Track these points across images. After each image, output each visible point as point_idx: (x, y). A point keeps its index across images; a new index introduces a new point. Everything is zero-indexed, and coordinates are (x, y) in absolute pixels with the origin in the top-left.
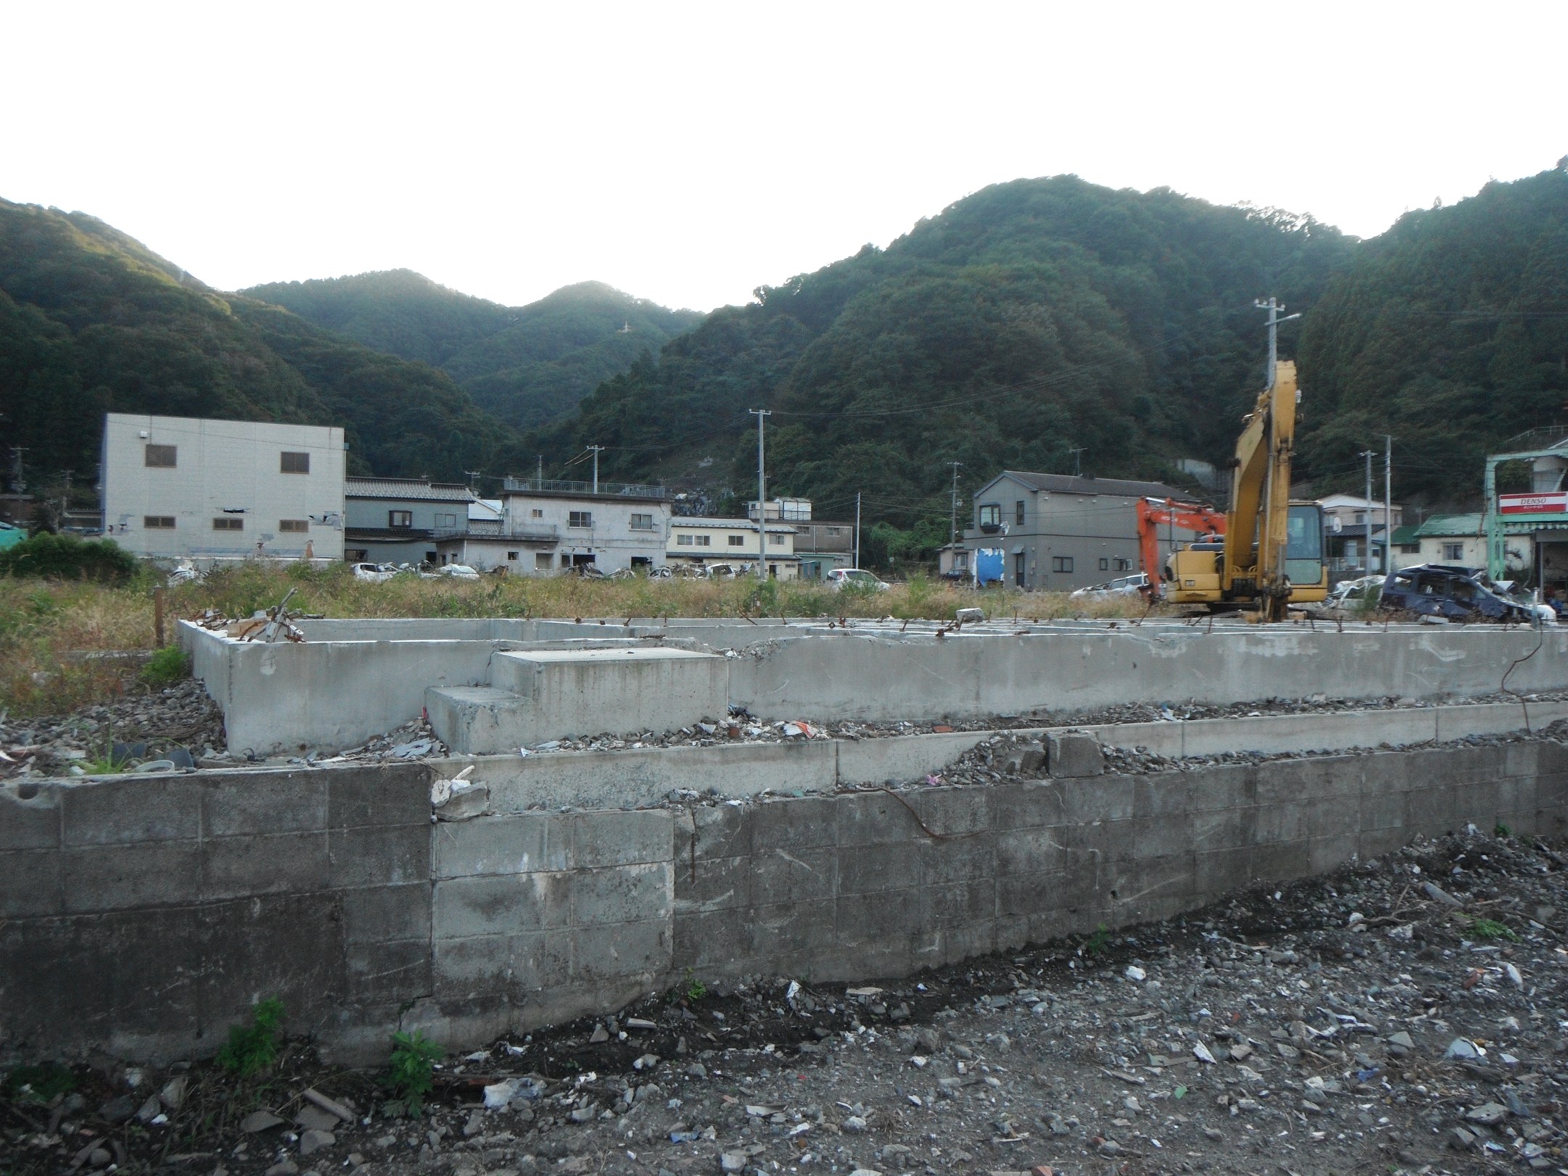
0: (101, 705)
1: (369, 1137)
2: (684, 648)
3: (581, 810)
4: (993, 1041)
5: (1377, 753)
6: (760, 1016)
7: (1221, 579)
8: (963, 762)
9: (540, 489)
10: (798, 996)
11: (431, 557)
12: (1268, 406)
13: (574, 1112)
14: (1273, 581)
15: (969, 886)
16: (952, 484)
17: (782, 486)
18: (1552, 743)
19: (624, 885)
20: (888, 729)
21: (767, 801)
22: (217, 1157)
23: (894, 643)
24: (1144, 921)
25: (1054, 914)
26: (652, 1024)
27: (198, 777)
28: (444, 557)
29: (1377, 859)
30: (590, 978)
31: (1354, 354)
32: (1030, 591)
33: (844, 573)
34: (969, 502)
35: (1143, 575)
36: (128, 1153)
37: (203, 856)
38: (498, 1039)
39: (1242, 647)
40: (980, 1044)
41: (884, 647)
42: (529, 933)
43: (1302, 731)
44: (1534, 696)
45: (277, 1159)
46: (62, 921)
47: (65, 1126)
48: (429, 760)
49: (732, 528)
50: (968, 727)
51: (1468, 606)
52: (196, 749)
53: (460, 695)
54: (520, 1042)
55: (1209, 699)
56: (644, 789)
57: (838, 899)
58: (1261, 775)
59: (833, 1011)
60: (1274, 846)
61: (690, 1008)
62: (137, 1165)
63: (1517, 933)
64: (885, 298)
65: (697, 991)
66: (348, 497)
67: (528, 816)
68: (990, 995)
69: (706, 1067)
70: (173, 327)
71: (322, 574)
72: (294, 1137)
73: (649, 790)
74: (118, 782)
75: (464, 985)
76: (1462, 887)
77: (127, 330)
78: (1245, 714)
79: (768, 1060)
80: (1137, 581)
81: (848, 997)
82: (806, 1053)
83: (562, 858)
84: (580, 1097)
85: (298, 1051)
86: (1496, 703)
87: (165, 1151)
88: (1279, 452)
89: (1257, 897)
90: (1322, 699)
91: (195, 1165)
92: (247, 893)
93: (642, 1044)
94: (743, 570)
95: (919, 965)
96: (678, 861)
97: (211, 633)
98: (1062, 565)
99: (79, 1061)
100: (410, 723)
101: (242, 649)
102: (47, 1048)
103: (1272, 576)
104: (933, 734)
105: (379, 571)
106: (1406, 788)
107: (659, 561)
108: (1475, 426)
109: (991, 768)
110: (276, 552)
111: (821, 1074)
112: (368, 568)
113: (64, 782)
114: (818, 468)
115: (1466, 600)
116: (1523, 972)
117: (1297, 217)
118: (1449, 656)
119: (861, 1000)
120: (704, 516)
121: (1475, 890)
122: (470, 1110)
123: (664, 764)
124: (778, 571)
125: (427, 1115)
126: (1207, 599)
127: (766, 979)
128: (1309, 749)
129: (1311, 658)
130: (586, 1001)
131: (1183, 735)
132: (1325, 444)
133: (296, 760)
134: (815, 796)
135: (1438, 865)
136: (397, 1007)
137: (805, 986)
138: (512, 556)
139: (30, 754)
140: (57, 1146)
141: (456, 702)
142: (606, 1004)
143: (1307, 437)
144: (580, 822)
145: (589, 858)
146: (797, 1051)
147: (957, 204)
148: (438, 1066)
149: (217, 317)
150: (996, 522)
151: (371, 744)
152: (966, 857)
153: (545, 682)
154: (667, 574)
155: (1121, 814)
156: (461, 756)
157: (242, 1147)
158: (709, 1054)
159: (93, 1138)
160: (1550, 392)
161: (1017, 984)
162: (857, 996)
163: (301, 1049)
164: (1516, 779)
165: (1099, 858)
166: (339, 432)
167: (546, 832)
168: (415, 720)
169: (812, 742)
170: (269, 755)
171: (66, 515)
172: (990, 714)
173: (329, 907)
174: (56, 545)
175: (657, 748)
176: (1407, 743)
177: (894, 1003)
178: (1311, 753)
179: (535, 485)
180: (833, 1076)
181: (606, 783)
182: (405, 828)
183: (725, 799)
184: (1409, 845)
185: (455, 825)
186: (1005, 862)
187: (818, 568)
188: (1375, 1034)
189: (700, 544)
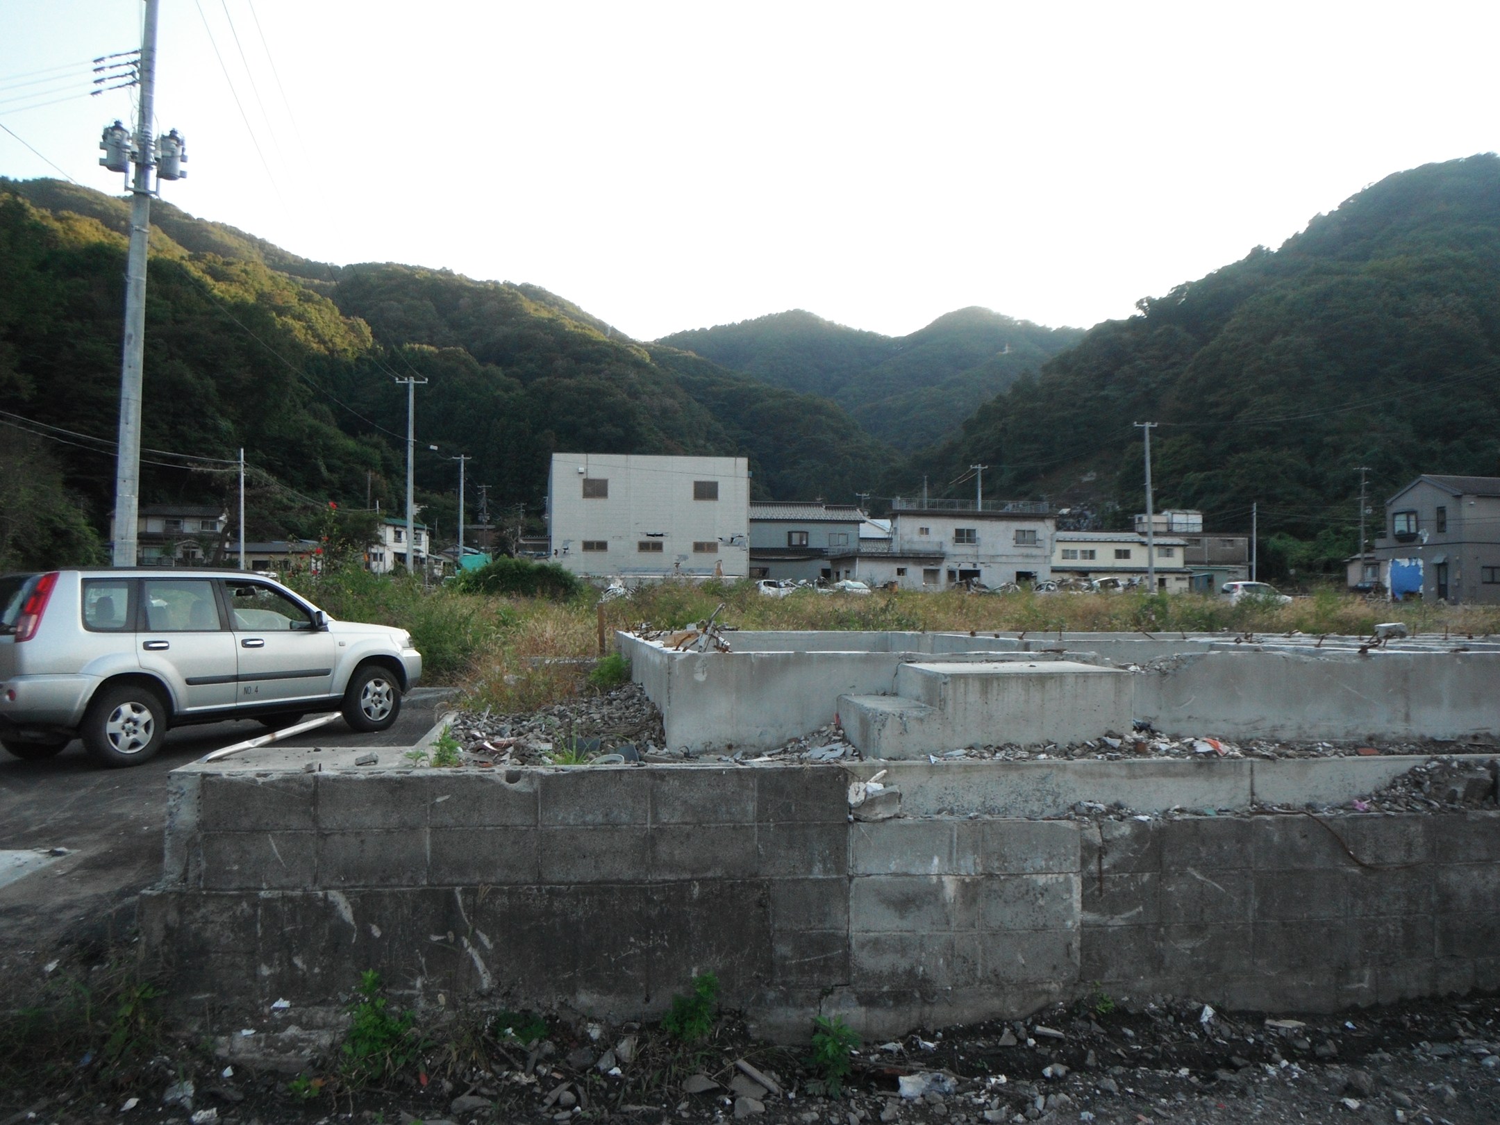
0: (561, 704)
1: (795, 1111)
2: (1085, 662)
3: (987, 817)
4: (1436, 1092)
6: (1172, 1038)
8: (1395, 788)
9: (926, 508)
10: (1212, 1021)
11: (826, 573)
13: (986, 1112)
15: (1403, 921)
16: (1359, 491)
17: (1169, 498)
19: (1031, 894)
20: (1306, 750)
21: (1177, 818)
22: (664, 1111)
23: (1310, 659)
26: (1060, 1033)
27: (647, 770)
28: (838, 574)
30: (997, 982)
32: (1455, 603)
33: (1240, 587)
34: (1380, 510)
36: (590, 1098)
37: (651, 840)
38: (910, 1033)
40: (1420, 1093)
41: (1299, 663)
42: (939, 933)
45: (714, 1119)
46: (539, 890)
47: (539, 1068)
48: (845, 763)
49: (1119, 542)
50: (1396, 750)
52: (641, 746)
53: (870, 703)
54: (932, 1039)
56: (1049, 799)
57: (1255, 924)
59: (1251, 1041)
61: (1099, 1022)
62: (597, 1110)
65: (1106, 1005)
66: (752, 521)
67: (938, 820)
68: (1430, 1041)
69: (1117, 1083)
70: (602, 376)
71: (731, 590)
72: (728, 1102)
73: (1054, 801)
74: (583, 772)
75: (879, 978)
77: (567, 381)
79: (1182, 1083)
81: (1267, 1028)
82: (1224, 1081)
83: (970, 863)
84: (992, 1098)
85: (730, 1024)
87: (620, 1101)
91: (644, 1116)
92: (687, 876)
93: (1050, 1053)
94: (1131, 585)
95: (1347, 1002)
96: (1085, 873)
97: (647, 642)
98: (1493, 574)
99: (550, 1011)
100: (824, 728)
101: (679, 658)
102: (526, 999)
104: (1357, 757)
105: (780, 587)
107: (1044, 575)
109: (1428, 795)
110: (691, 570)
111: (1242, 1104)
112: (770, 584)
113: (541, 769)
114: (1209, 478)
119: (1282, 1032)
120: (1088, 530)
122: (886, 1097)
123: (1069, 776)
124: (1168, 584)
125: (847, 1098)
127: (1178, 1000)
130: (994, 1004)
133: (724, 758)
134: (1228, 815)
136: (817, 992)
137: (1219, 1011)
138: (901, 572)
139: (509, 745)
140: (533, 1085)
141: (869, 710)
142: (1014, 1010)
144: (987, 829)
145: (996, 864)
146: (1214, 1078)
147: (1355, 197)
148: (855, 1052)
149: (638, 365)
150: (1413, 530)
151: (789, 746)
152: (1400, 889)
153: (950, 692)
154: (1052, 588)
156: (874, 761)
157: (684, 1105)
158: (1119, 1070)
159: (562, 1081)
161: (1461, 1032)
162: (1277, 1028)
163: (733, 1022)
166: (743, 462)
167: (955, 836)
168: (828, 725)
169: (1224, 760)
170: (701, 753)
171: (521, 541)
172: (1422, 737)
173: (758, 894)
174: (514, 567)
175: (1061, 760)
177: (1319, 1040)
179: (921, 505)
180: (1255, 1108)
181: (1012, 792)
182: (825, 825)
183: (1133, 814)
185: (870, 825)
186: (1447, 898)
187: (1210, 580)
189: (1085, 558)
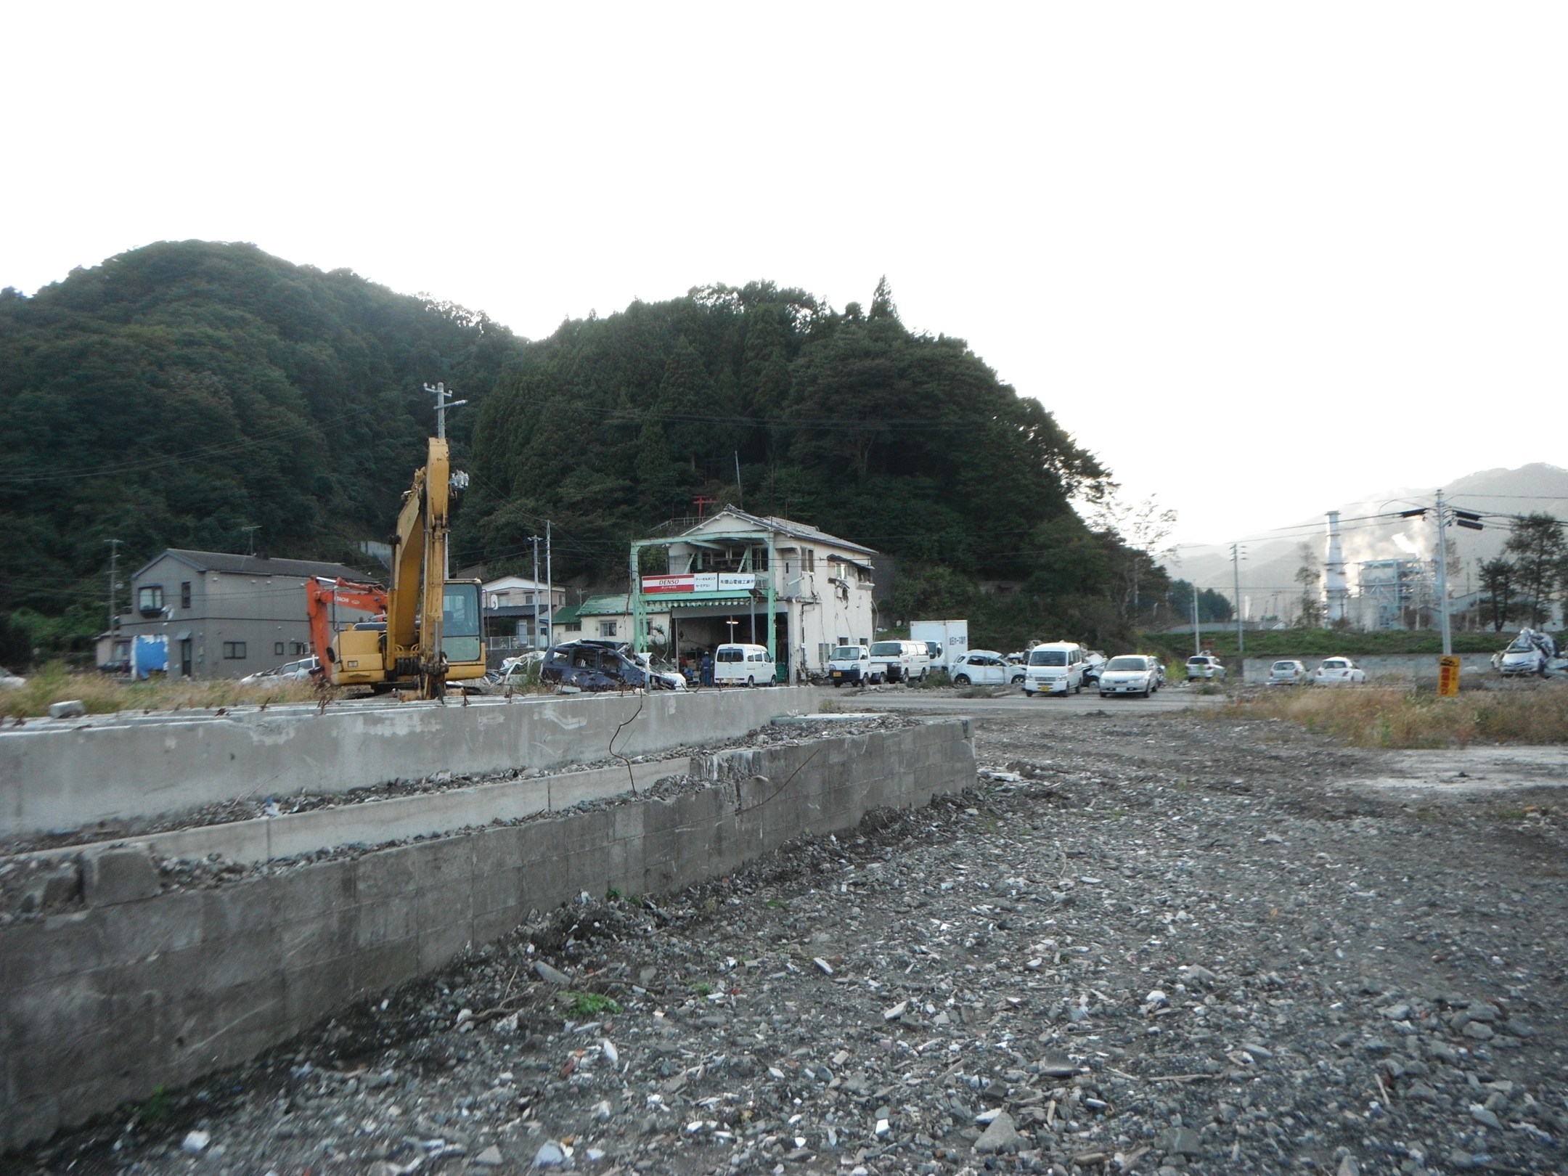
5: (489, 830)
7: (384, 660)
12: (423, 483)
14: (430, 659)
16: (110, 564)
18: (655, 802)
24: (222, 1066)
25: (96, 1084)
29: (491, 943)
31: (523, 445)
32: (198, 679)
34: (128, 584)
35: (314, 658)
39: (359, 727)
43: (409, 816)
44: (640, 758)
51: (614, 676)
55: (323, 788)
58: (361, 870)
60: (378, 948)
63: (620, 1002)
64: (28, 351)
76: (574, 960)
78: (362, 801)
80: (308, 665)
86: (606, 768)
88: (434, 528)
89: (360, 1012)
90: (447, 777)
98: (234, 649)
103: (429, 653)
106: (519, 864)
108: (625, 516)
115: (614, 671)
116: (619, 1047)
117: (472, 314)
118: (572, 724)
121: (586, 961)
126: (371, 680)
128: (417, 834)
129: (434, 734)
131: (268, 834)
132: (498, 529)
135: (552, 940)
143: (481, 523)
147: (120, 257)
150: (158, 605)
155: (185, 941)
160: (683, 488)
164: (625, 842)
165: (158, 1002)
176: (520, 816)
178: (419, 838)
184: (524, 923)
188: (463, 1155)
